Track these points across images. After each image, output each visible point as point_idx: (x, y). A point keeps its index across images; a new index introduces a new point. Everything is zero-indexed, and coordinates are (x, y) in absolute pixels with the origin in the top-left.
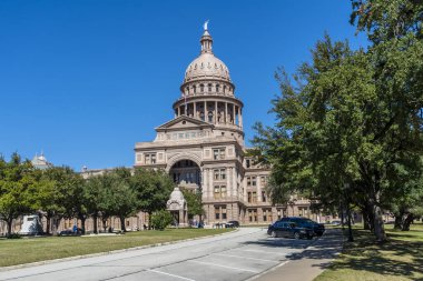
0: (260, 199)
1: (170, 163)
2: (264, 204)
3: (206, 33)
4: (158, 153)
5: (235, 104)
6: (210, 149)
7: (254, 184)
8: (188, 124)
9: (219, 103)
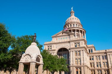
0: (96, 66)
1: (57, 49)
2: (97, 68)
3: (72, 10)
4: (53, 45)
5: (83, 30)
6: (73, 43)
7: (93, 59)
8: (64, 34)
9: (77, 30)
